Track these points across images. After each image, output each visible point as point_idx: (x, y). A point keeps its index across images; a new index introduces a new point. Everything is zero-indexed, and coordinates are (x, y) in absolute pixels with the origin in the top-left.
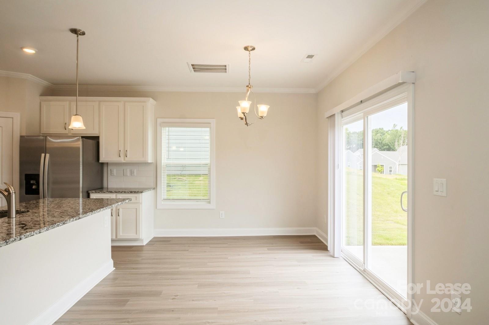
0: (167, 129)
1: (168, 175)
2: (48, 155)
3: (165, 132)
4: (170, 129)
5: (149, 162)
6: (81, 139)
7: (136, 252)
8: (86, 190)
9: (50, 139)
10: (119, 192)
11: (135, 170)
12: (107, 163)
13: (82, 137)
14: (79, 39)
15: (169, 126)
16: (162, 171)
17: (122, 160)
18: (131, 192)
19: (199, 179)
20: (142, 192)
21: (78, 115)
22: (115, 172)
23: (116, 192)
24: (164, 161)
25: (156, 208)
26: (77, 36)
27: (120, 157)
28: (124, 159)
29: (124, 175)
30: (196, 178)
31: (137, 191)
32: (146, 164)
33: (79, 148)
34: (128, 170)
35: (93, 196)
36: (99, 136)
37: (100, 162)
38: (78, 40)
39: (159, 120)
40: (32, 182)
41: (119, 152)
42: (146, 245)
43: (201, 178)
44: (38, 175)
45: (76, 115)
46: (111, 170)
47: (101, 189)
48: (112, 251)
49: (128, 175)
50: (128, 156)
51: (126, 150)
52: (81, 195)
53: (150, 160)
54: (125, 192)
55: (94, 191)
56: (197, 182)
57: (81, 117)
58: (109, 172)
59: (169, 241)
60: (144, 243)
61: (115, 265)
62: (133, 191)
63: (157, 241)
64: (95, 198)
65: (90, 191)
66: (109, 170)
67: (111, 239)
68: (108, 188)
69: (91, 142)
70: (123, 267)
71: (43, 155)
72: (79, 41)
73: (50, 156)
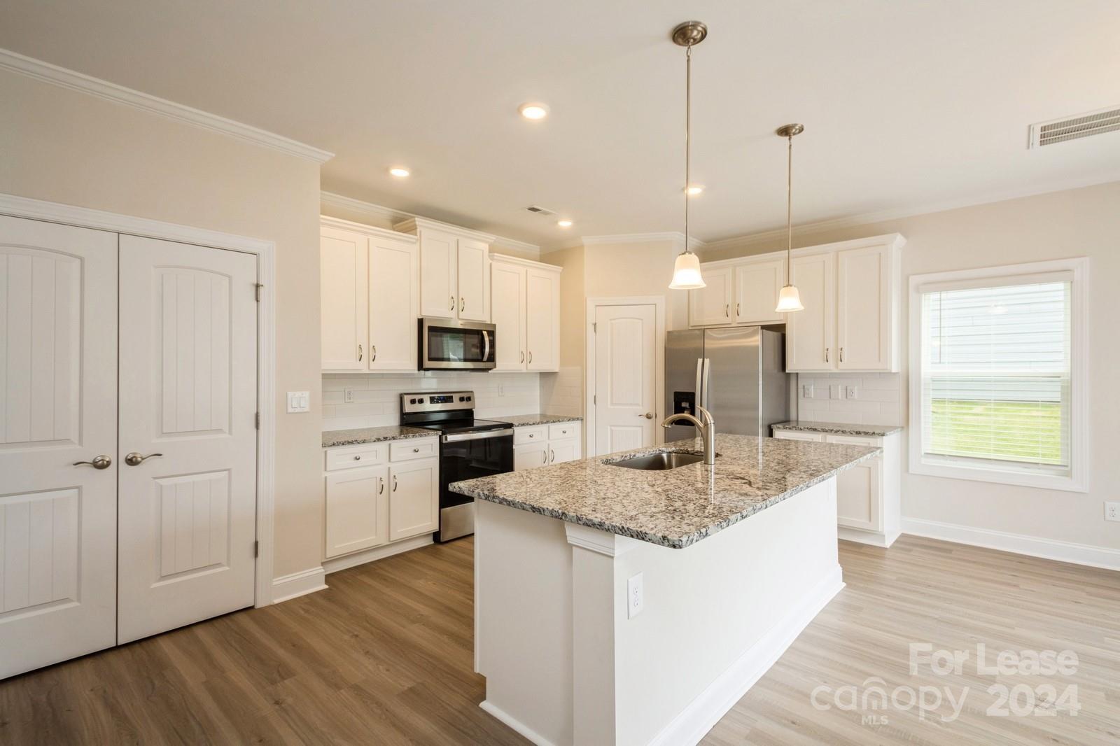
0: (935, 296)
1: (935, 401)
2: (707, 361)
3: (930, 303)
4: (944, 295)
5: (893, 371)
6: (760, 331)
7: (876, 560)
8: (767, 423)
9: (712, 334)
10: (832, 430)
11: (856, 388)
12: (797, 374)
13: (763, 327)
14: (792, 144)
15: (940, 290)
16: (922, 392)
17: (831, 367)
18: (858, 433)
19: (974, 411)
20: (883, 435)
21: (791, 286)
22: (812, 391)
23: (824, 431)
24: (928, 368)
25: (907, 471)
26: (790, 139)
27: (827, 361)
28: (837, 367)
29: (830, 398)
30: (962, 408)
31: (871, 431)
32: (886, 375)
33: (758, 347)
34: (840, 387)
35: (779, 434)
36: (785, 324)
37: (787, 371)
38: (790, 145)
39: (914, 280)
40: (684, 405)
41: (826, 351)
42: (890, 547)
43: (978, 409)
44: (693, 395)
45: (787, 286)
46: (804, 387)
47: (786, 422)
48: (840, 549)
49: (840, 397)
50: (845, 359)
51: (840, 347)
52: (760, 431)
53: (895, 367)
54: (844, 432)
55: (780, 426)
56: (966, 417)
57: (796, 288)
58: (801, 391)
59: (950, 551)
60: (886, 544)
61: (846, 577)
62: (861, 430)
63: (907, 543)
64: (782, 438)
65: (774, 424)
66: (800, 386)
67: (838, 525)
68: (797, 421)
69: (772, 335)
70: (862, 585)
71: (700, 361)
72: (792, 147)
73: (711, 363)
